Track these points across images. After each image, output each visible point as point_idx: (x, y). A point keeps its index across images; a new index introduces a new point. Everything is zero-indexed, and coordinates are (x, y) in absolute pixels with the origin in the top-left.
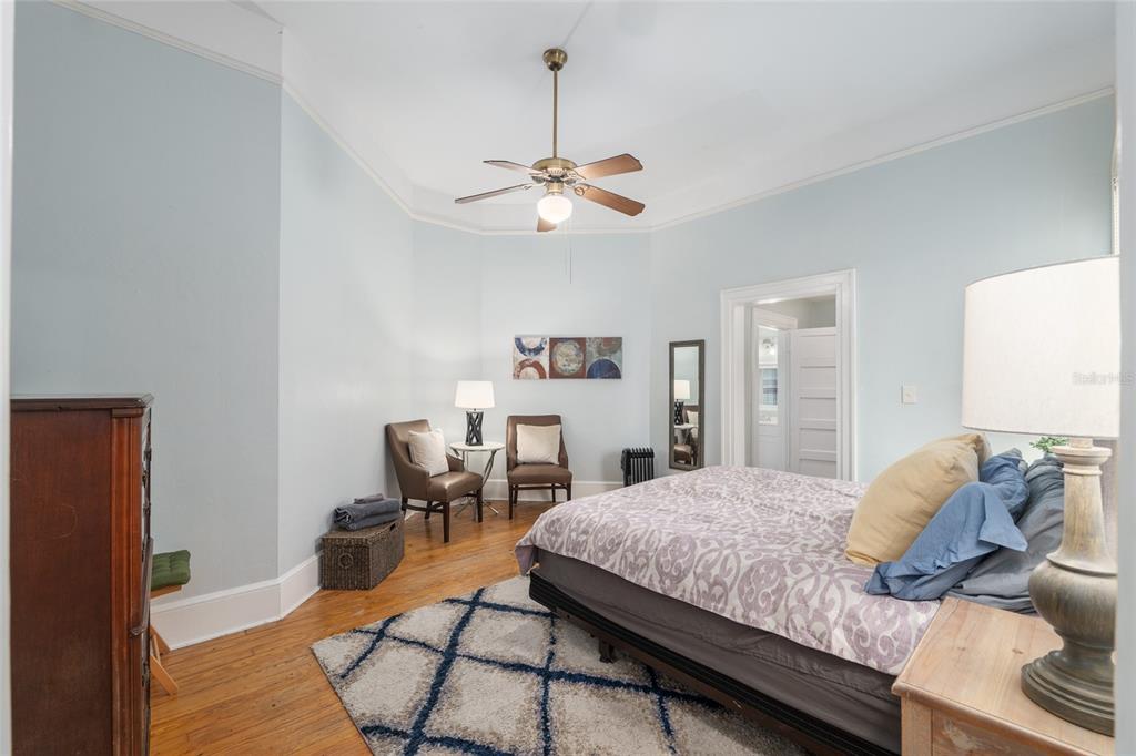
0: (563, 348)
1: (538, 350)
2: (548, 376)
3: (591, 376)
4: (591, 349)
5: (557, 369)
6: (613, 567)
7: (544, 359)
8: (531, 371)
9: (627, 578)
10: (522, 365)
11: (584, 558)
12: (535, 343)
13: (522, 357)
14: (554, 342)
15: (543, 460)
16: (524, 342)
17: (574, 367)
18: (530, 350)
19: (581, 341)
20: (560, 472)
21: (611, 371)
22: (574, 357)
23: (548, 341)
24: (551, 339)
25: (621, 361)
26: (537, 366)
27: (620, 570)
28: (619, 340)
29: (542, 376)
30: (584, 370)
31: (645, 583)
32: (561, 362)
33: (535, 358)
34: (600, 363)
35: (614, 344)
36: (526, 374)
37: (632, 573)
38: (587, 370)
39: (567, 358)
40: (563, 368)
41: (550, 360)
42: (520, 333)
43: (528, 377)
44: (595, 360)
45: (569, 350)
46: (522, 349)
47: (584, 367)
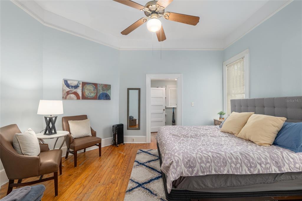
0: (88, 87)
1: (76, 87)
2: (81, 98)
3: (99, 98)
4: (100, 88)
5: (85, 96)
6: (228, 171)
7: (79, 91)
8: (73, 96)
9: (236, 174)
10: (68, 93)
11: (214, 173)
12: (75, 83)
13: (68, 89)
14: (84, 84)
15: (85, 135)
16: (69, 82)
17: (93, 95)
18: (72, 87)
19: (95, 85)
20: (94, 140)
21: (107, 97)
22: (93, 91)
23: (81, 83)
24: (82, 82)
25: (110, 94)
26: (76, 94)
27: (232, 172)
28: (110, 86)
29: (78, 98)
30: (97, 96)
31: (244, 173)
32: (87, 93)
33: (74, 90)
34: (103, 94)
35: (108, 87)
36: (70, 97)
37: (237, 171)
38: (98, 96)
39: (90, 91)
40: (88, 95)
41: (82, 91)
42: (67, 78)
43: (71, 99)
44: (101, 93)
45: (91, 88)
46: (68, 85)
47: (97, 95)
